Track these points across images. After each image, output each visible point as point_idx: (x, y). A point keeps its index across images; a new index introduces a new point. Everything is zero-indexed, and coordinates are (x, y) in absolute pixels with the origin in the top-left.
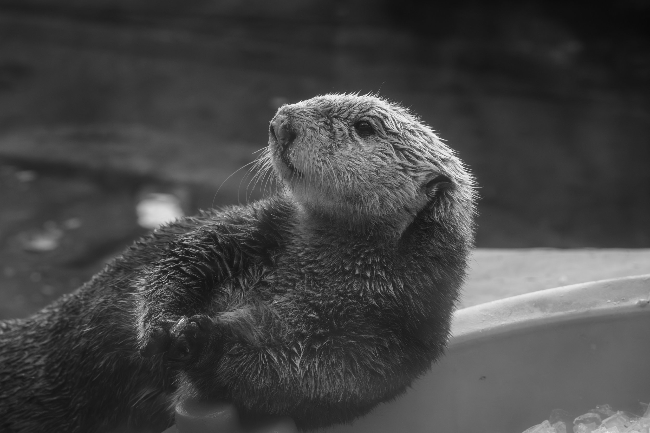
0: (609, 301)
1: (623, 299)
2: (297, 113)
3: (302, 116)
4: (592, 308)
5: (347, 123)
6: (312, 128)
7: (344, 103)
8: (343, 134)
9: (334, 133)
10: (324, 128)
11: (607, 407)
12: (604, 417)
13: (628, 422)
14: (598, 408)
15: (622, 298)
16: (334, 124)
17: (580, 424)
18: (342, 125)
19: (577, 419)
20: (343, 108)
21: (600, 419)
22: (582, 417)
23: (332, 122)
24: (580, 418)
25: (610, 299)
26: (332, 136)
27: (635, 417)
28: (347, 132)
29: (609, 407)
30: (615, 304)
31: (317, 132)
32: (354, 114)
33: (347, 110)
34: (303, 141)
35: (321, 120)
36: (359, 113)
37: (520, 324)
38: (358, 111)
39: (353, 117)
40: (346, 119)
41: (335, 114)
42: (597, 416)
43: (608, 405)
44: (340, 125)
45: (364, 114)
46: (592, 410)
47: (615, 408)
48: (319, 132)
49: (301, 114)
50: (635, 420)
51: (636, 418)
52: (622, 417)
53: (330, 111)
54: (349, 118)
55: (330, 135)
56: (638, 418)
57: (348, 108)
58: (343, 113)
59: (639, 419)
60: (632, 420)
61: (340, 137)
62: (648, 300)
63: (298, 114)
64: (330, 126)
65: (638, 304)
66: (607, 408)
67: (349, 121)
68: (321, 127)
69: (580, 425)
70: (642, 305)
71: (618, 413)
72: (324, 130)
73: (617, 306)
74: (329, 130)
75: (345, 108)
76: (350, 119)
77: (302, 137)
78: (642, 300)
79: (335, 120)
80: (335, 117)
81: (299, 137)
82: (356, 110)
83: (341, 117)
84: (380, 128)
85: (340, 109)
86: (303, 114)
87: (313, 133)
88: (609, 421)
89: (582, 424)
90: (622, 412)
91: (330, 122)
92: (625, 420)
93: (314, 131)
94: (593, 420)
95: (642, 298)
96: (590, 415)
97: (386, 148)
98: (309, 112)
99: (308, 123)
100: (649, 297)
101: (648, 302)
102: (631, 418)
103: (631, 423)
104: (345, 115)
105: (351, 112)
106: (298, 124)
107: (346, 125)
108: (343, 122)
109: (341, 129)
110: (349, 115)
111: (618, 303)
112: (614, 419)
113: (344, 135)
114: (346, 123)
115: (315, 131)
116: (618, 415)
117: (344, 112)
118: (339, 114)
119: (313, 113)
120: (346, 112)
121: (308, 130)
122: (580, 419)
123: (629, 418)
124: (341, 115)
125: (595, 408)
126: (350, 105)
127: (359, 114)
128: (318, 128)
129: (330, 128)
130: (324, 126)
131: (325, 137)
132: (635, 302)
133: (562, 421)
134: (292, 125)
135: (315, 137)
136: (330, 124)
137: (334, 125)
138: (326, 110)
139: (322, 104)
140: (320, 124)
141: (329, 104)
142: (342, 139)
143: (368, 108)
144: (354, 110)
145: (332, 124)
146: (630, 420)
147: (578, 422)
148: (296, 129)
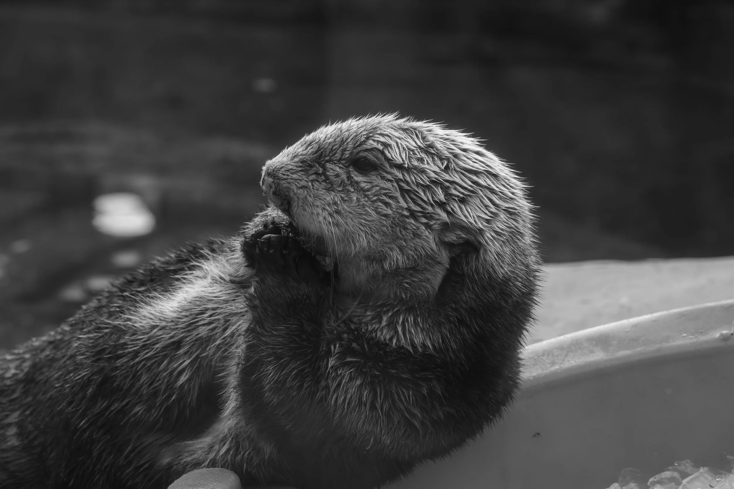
0: (685, 335)
1: (702, 332)
2: (282, 174)
3: (288, 175)
4: (665, 345)
5: (342, 164)
6: (303, 187)
7: (335, 140)
8: (341, 181)
9: (331, 183)
10: (318, 181)
11: (688, 463)
12: (684, 475)
13: (714, 481)
14: (677, 464)
15: (700, 331)
16: (328, 171)
17: (656, 485)
18: (338, 169)
19: (651, 480)
20: (334, 148)
21: (680, 479)
22: (657, 477)
23: (325, 169)
24: (655, 478)
25: (685, 333)
26: (329, 188)
27: (721, 474)
28: (344, 176)
29: (690, 463)
30: (692, 338)
31: (310, 191)
32: (348, 151)
33: (338, 149)
34: (298, 206)
35: (311, 172)
36: (355, 148)
37: (579, 367)
38: (352, 146)
39: (348, 156)
40: (340, 160)
41: (327, 158)
42: (676, 474)
43: (688, 461)
44: (335, 171)
45: (359, 149)
46: (670, 468)
47: (698, 464)
48: (313, 188)
49: (286, 173)
50: (722, 478)
51: (723, 475)
52: (706, 475)
53: (320, 156)
54: (343, 157)
55: (326, 187)
56: (725, 475)
57: (340, 146)
58: (336, 153)
59: (727, 476)
60: (718, 478)
61: (339, 187)
62: (732, 332)
63: (284, 175)
64: (324, 176)
65: (719, 337)
66: (687, 465)
67: (343, 162)
68: (312, 181)
69: (656, 487)
70: (725, 338)
71: (702, 470)
72: (317, 183)
73: (695, 340)
74: (323, 181)
75: (337, 146)
76: (344, 159)
77: (296, 202)
78: (724, 332)
79: (328, 165)
80: (327, 161)
81: (292, 203)
82: (349, 146)
83: (335, 159)
84: (381, 161)
85: (332, 150)
86: (289, 173)
87: (306, 193)
88: (691, 480)
89: (658, 485)
90: (706, 469)
91: (323, 171)
92: (710, 478)
93: (306, 190)
94: (671, 479)
95: (724, 330)
96: (667, 474)
97: (391, 189)
98: (295, 168)
99: (297, 182)
100: (733, 328)
101: (732, 334)
102: (717, 476)
103: (718, 481)
104: (338, 156)
105: (345, 150)
106: (286, 187)
107: (342, 167)
108: (338, 164)
109: (337, 176)
110: (342, 154)
111: (696, 337)
112: (696, 478)
113: (343, 181)
114: (341, 166)
115: (308, 189)
116: (701, 473)
117: (336, 151)
118: (332, 156)
119: (300, 167)
120: (338, 151)
121: (300, 191)
122: (656, 480)
123: (714, 476)
124: (333, 157)
125: (673, 465)
126: (342, 141)
127: (353, 149)
128: (310, 184)
129: (324, 179)
130: (316, 179)
131: (321, 191)
132: (717, 335)
133: (633, 483)
134: (280, 190)
135: (310, 196)
136: (324, 174)
137: (328, 173)
138: (315, 156)
139: (310, 149)
140: (311, 178)
141: (319, 147)
142: (342, 189)
143: (362, 140)
144: (348, 145)
145: (325, 173)
146: (715, 478)
147: (654, 483)
148: (286, 195)
